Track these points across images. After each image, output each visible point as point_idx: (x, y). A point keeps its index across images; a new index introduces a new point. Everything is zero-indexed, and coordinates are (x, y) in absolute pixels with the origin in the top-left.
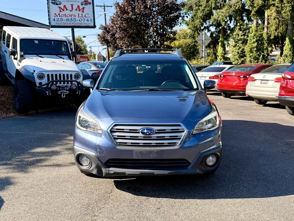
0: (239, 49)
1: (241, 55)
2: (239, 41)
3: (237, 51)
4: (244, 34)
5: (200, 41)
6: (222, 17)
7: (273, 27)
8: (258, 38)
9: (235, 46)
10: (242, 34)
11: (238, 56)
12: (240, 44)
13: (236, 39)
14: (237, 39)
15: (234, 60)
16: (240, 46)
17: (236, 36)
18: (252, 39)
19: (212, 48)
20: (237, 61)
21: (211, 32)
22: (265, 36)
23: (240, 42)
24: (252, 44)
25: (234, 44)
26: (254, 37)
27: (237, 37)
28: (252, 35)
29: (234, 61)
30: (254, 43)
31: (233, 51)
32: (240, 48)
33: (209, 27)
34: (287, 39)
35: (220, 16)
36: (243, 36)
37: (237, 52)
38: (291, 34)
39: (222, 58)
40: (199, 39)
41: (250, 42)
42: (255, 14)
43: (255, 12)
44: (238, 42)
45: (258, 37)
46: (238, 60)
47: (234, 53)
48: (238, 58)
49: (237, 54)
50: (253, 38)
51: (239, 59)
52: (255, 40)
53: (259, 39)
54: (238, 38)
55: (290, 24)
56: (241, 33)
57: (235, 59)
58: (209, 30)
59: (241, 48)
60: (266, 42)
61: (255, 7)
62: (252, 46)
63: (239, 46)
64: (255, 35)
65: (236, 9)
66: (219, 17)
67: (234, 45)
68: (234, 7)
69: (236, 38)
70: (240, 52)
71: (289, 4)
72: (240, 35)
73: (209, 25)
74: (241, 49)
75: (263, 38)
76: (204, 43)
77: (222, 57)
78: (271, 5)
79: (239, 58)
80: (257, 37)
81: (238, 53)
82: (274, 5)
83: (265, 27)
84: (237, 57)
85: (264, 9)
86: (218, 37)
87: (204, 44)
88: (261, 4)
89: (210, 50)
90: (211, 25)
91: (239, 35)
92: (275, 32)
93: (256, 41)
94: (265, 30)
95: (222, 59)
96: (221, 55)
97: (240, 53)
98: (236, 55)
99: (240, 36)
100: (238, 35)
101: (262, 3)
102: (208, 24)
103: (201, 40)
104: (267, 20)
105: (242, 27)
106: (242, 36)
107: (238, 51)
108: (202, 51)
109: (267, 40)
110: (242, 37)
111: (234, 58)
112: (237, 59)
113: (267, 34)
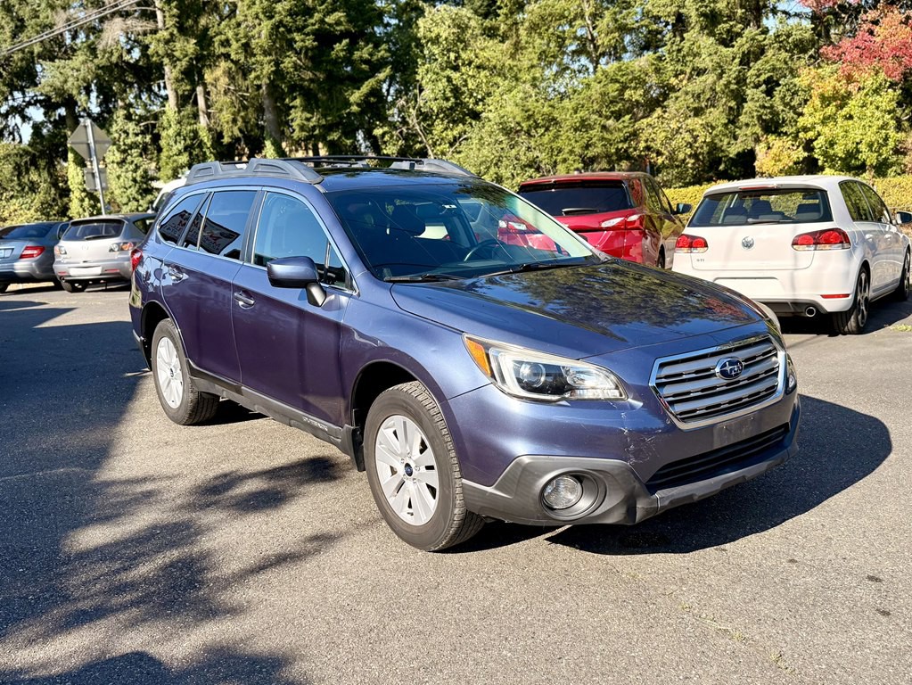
0: (135, 171)
1: (145, 186)
2: (131, 147)
3: (130, 175)
4: (142, 131)
5: (81, 146)
6: (78, 80)
7: (224, 113)
8: (189, 142)
9: (122, 163)
10: (135, 131)
11: (136, 189)
12: (136, 157)
13: (122, 143)
14: (124, 144)
15: (125, 200)
16: (135, 162)
17: (120, 135)
18: (172, 143)
19: (44, 169)
20: (136, 203)
21: (31, 122)
22: (205, 137)
23: (135, 152)
24: (176, 157)
25: (118, 157)
26: (178, 137)
27: (124, 139)
28: (171, 132)
29: (127, 204)
30: (180, 153)
31: (119, 177)
32: (137, 167)
33: (23, 109)
34: (268, 143)
35: (70, 79)
36: (140, 136)
37: (131, 178)
38: (276, 133)
39: (85, 197)
40: (78, 141)
41: (167, 151)
42: (183, 79)
43: (182, 73)
44: (129, 151)
45: (187, 138)
46: (138, 201)
47: (121, 180)
48: (136, 196)
49: (131, 183)
50: (176, 142)
51: (140, 197)
52: (181, 146)
53: (193, 145)
54: (128, 141)
55: (268, 107)
56: (131, 127)
57: (128, 197)
58: (25, 118)
59: (142, 168)
60: (211, 153)
61: (179, 60)
62: (175, 161)
63: (132, 162)
64: (179, 134)
65: (111, 63)
66: (66, 81)
67: (119, 160)
68: (103, 56)
69: (121, 140)
70: (138, 179)
71: (266, 56)
72: (131, 132)
73: (24, 101)
74: (140, 172)
75: (201, 141)
76: (93, 153)
77: (83, 194)
78: (219, 57)
79: (141, 194)
80: (185, 140)
81: (134, 180)
82: (227, 56)
83: (201, 113)
84: (134, 192)
85: (203, 66)
86: (62, 137)
87: (96, 155)
88: (193, 54)
89: (40, 175)
90: (29, 104)
91: (128, 134)
92: (232, 127)
93: (186, 148)
94: (203, 120)
95: (87, 199)
96: (80, 187)
97: (141, 182)
98: (130, 187)
99: (130, 135)
100: (126, 133)
101: (195, 50)
102: (22, 99)
103: (82, 143)
104: (202, 94)
105: (131, 110)
106: (137, 135)
107: (134, 175)
108: (90, 176)
109: (212, 145)
110: (139, 138)
111: (125, 195)
112: (134, 198)
113: (210, 130)
